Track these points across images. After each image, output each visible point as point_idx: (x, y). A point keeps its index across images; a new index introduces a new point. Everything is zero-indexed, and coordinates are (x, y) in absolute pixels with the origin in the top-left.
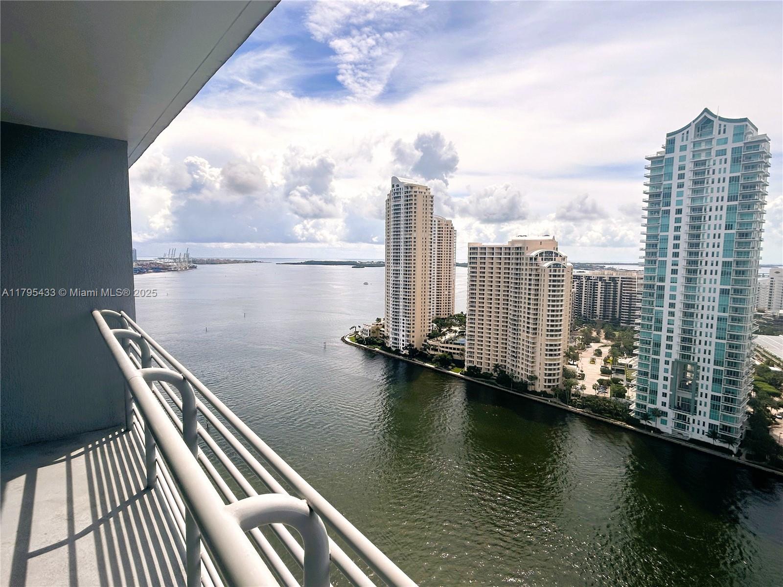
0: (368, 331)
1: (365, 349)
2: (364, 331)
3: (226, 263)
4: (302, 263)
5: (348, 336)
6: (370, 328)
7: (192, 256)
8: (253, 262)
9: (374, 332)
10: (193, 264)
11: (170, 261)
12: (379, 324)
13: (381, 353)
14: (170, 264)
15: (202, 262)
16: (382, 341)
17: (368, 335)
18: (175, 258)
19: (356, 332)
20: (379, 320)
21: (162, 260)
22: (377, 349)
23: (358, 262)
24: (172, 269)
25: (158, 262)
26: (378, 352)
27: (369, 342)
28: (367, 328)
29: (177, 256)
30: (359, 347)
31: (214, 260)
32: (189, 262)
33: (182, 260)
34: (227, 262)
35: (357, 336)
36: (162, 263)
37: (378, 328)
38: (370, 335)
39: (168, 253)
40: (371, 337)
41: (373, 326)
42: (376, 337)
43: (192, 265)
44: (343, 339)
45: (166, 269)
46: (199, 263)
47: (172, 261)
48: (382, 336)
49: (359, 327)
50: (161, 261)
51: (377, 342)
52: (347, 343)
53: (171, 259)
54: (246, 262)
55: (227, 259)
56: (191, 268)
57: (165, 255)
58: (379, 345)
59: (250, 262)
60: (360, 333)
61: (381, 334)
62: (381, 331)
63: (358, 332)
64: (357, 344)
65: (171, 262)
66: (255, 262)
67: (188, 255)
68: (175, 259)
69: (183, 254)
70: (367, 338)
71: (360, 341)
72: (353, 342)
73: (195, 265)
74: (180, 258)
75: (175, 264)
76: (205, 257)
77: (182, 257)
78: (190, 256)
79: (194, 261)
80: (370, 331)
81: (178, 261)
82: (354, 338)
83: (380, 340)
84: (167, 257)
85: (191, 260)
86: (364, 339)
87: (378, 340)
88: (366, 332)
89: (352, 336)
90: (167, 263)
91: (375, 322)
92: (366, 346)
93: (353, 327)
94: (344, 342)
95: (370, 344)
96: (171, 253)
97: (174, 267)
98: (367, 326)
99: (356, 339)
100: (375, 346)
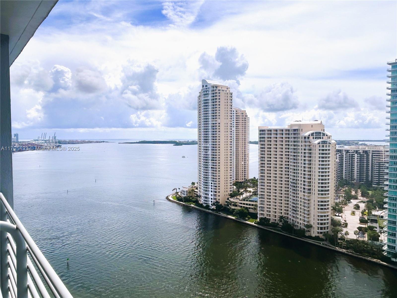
0: (186, 192)
1: (184, 205)
2: (183, 192)
3: (82, 143)
4: (137, 143)
5: (171, 196)
6: (187, 189)
7: (58, 138)
8: (102, 142)
9: (190, 193)
10: (59, 144)
11: (42, 142)
12: (194, 186)
13: (195, 208)
15: (65, 143)
16: (196, 199)
18: (46, 139)
19: (177, 193)
20: (193, 183)
21: (37, 141)
22: (192, 205)
23: (177, 141)
25: (33, 143)
26: (193, 207)
27: (187, 200)
28: (185, 190)
29: (47, 138)
31: (73, 141)
32: (56, 143)
33: (51, 141)
34: (83, 142)
35: (177, 196)
36: (36, 143)
37: (193, 189)
38: (187, 194)
39: (40, 137)
40: (188, 196)
41: (189, 188)
42: (191, 197)
43: (58, 144)
44: (167, 198)
46: (63, 143)
47: (44, 142)
48: (196, 195)
49: (179, 189)
50: (36, 142)
51: (193, 200)
52: (170, 200)
54: (97, 142)
55: (83, 140)
56: (58, 147)
57: (39, 137)
58: (194, 202)
59: (100, 142)
60: (179, 194)
61: (195, 194)
62: (195, 191)
63: (178, 192)
64: (178, 201)
65: (43, 143)
66: (103, 142)
67: (55, 137)
68: (45, 141)
69: (51, 137)
70: (185, 197)
71: (180, 199)
72: (174, 200)
73: (60, 145)
74: (49, 140)
75: (46, 144)
76: (67, 139)
77: (51, 139)
78: (57, 138)
79: (60, 142)
80: (187, 192)
81: (48, 142)
82: (175, 197)
83: (194, 198)
84: (40, 139)
85: (57, 141)
86: (183, 197)
87: (193, 198)
88: (184, 193)
89: (174, 196)
90: (40, 143)
91: (190, 185)
92: (184, 203)
93: (175, 189)
94: (168, 200)
95: (187, 202)
96: (43, 136)
97: (45, 146)
98: (185, 188)
99: (177, 198)
100: (191, 203)
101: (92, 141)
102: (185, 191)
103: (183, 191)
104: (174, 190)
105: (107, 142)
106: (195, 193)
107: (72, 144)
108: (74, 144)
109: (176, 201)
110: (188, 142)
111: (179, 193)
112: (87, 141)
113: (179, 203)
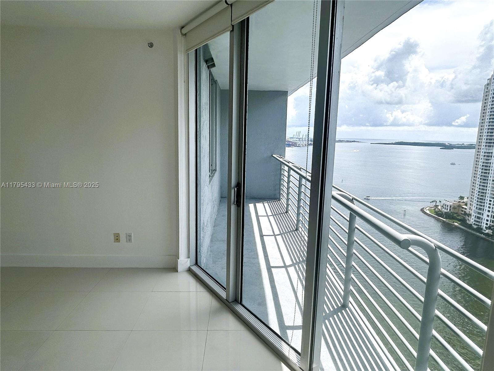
0: (449, 207)
1: (444, 222)
2: (444, 207)
4: (392, 144)
5: (427, 208)
6: (451, 204)
8: (352, 141)
9: (454, 208)
12: (462, 201)
13: (460, 228)
14: (296, 142)
16: (462, 218)
17: (448, 210)
18: (299, 138)
19: (436, 206)
20: (462, 198)
21: (292, 139)
22: (456, 224)
23: (447, 144)
24: (297, 145)
25: (289, 140)
26: (456, 227)
27: (448, 216)
28: (448, 203)
29: (301, 137)
30: (438, 220)
33: (304, 140)
35: (436, 209)
37: (460, 205)
38: (450, 210)
39: (295, 135)
40: (451, 212)
41: (455, 202)
42: (457, 213)
44: (422, 210)
45: (293, 145)
48: (463, 213)
49: (440, 202)
50: (291, 140)
51: (457, 217)
52: (425, 213)
53: (297, 138)
54: (348, 141)
56: (309, 145)
57: (294, 135)
58: (459, 220)
59: (350, 142)
60: (439, 207)
61: (462, 211)
62: (463, 208)
63: (438, 206)
64: (436, 216)
65: (297, 141)
66: (354, 141)
68: (299, 139)
69: (304, 135)
70: (447, 212)
71: (439, 214)
72: (432, 214)
74: (302, 138)
75: (299, 142)
77: (304, 137)
78: (309, 136)
79: (311, 140)
80: (451, 207)
81: (301, 140)
82: (434, 211)
83: (461, 216)
84: (295, 137)
86: (444, 213)
87: (458, 216)
88: (446, 207)
89: (432, 209)
90: (294, 141)
91: (457, 199)
92: (445, 220)
93: (434, 201)
94: (423, 212)
95: (449, 219)
96: (297, 134)
97: (299, 144)
98: (449, 202)
99: (436, 212)
100: (455, 221)
101: (342, 141)
102: (448, 206)
103: (446, 205)
104: (432, 202)
105: (358, 142)
106: (463, 209)
109: (433, 215)
110: (463, 145)
111: (440, 206)
113: (438, 218)
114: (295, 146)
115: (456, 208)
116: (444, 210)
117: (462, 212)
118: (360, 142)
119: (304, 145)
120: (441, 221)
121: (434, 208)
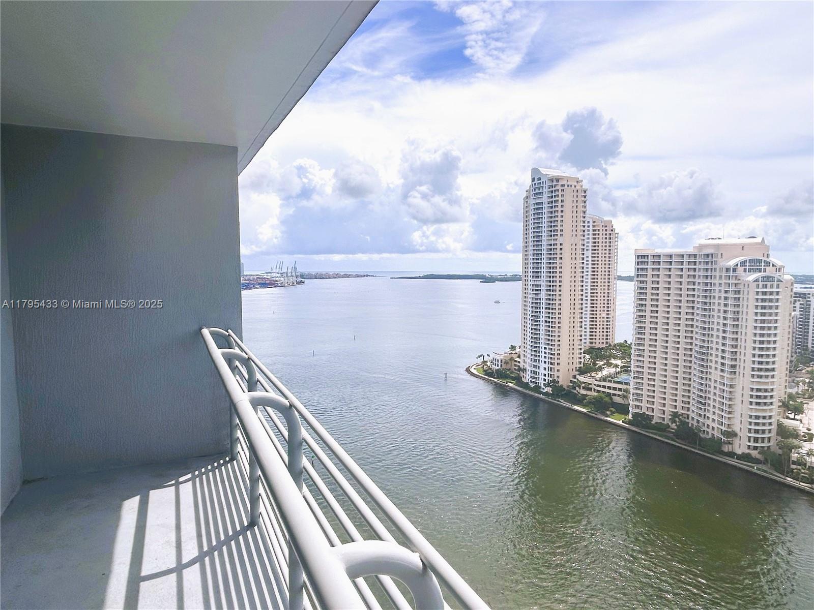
0: (500, 361)
1: (496, 384)
2: (494, 362)
3: (335, 278)
4: (419, 278)
5: (474, 367)
6: (502, 357)
7: (301, 270)
8: (364, 276)
9: (506, 363)
10: (302, 278)
11: (277, 275)
12: (514, 352)
13: (515, 390)
14: (277, 279)
15: (310, 277)
16: (517, 375)
17: (499, 367)
18: (282, 272)
19: (485, 362)
20: (513, 348)
21: (269, 274)
22: (510, 384)
23: (487, 275)
24: (279, 285)
25: (264, 277)
26: (511, 388)
27: (501, 374)
28: (498, 357)
29: (284, 270)
30: (488, 381)
31: (322, 274)
32: (297, 277)
33: (290, 275)
34: (337, 276)
35: (485, 367)
36: (269, 277)
37: (512, 358)
38: (501, 366)
39: (275, 267)
40: (503, 369)
41: (506, 355)
42: (510, 369)
43: (300, 279)
44: (468, 370)
45: (273, 284)
46: (307, 277)
47: (279, 275)
48: (517, 368)
49: (489, 356)
50: (268, 276)
51: (511, 375)
52: (472, 374)
53: (278, 273)
54: (358, 276)
55: (336, 273)
56: (299, 283)
57: (272, 268)
58: (513, 379)
59: (362, 276)
60: (489, 364)
61: (515, 365)
63: (487, 361)
64: (485, 377)
65: (278, 277)
66: (367, 276)
67: (295, 268)
69: (290, 268)
70: (498, 370)
71: (489, 373)
72: (480, 374)
73: (303, 280)
74: (287, 273)
75: (282, 279)
76: (313, 271)
77: (290, 271)
78: (298, 270)
79: (302, 276)
80: (501, 361)
81: (285, 275)
82: (481, 369)
83: (514, 372)
84: (274, 271)
85: (299, 274)
86: (494, 371)
87: (512, 373)
88: (497, 363)
89: (480, 367)
90: (274, 277)
91: (508, 350)
92: (496, 380)
93: (481, 356)
94: (469, 373)
95: (501, 378)
96: (278, 267)
97: (281, 282)
98: (498, 355)
99: (485, 371)
100: (508, 381)
101: (350, 275)
102: (498, 360)
103: (495, 360)
104: (479, 357)
105: (373, 276)
106: (515, 363)
107: (321, 279)
108: (323, 278)
109: (482, 375)
110: (506, 277)
111: (489, 362)
112: (342, 274)
113: (488, 379)
114: (276, 286)
115: (508, 363)
116: (495, 368)
117: (515, 368)
118: (375, 276)
119: (291, 284)
120: (491, 383)
121: (482, 366)
